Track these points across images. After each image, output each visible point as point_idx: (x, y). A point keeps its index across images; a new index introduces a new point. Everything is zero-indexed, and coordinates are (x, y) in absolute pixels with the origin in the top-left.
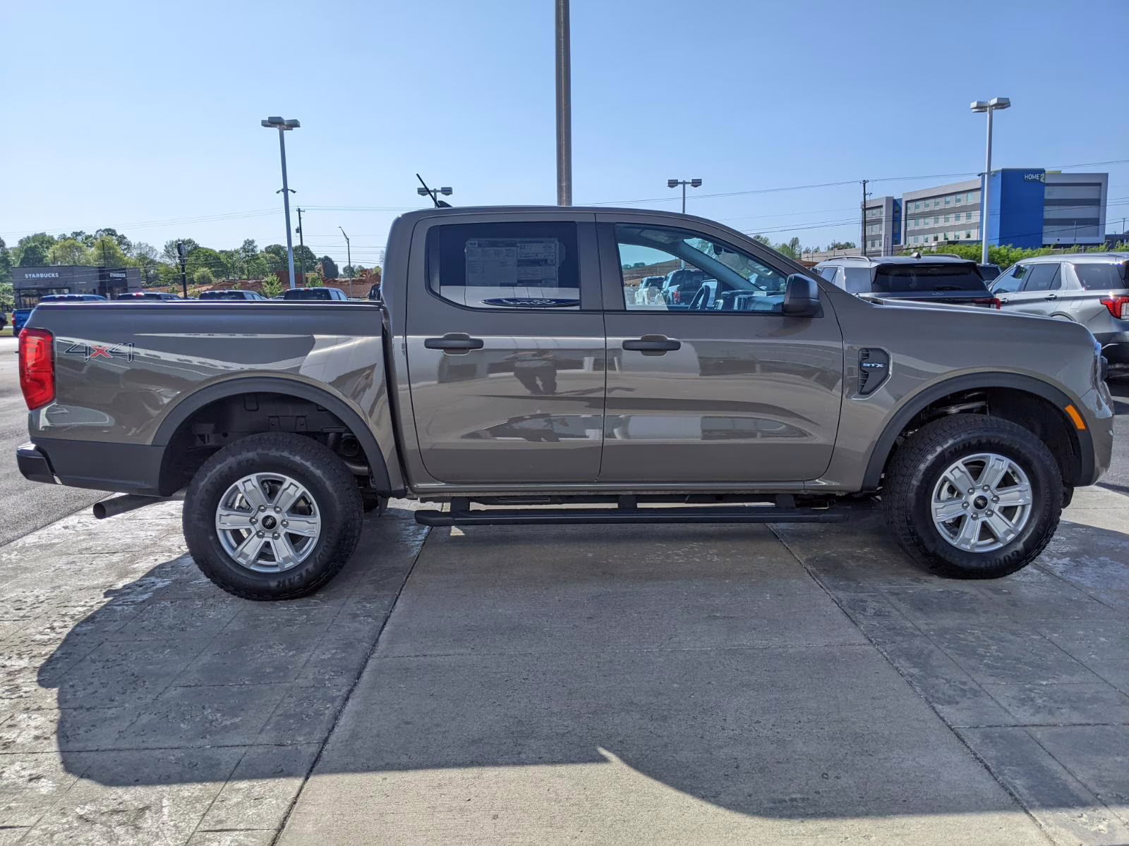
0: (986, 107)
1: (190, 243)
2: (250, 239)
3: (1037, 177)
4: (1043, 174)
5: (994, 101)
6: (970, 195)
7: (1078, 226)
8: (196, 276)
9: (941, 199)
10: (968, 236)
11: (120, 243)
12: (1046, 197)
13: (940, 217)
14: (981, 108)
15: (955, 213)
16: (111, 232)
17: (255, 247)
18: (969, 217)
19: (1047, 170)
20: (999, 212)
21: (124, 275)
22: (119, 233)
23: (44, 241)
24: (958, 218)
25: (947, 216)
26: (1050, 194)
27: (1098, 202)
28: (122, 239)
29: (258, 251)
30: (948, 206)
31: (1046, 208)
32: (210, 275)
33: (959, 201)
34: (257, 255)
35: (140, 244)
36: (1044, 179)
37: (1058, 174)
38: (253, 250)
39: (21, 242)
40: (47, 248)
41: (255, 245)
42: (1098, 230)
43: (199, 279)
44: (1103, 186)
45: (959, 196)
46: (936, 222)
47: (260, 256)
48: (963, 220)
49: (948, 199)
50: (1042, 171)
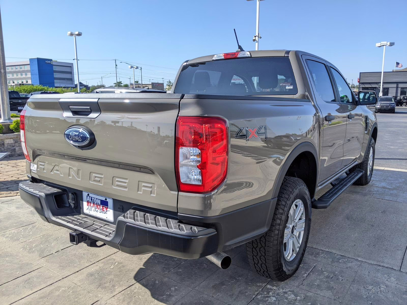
0: (73, 34)
3: (50, 62)
4: (52, 61)
5: (77, 33)
6: (26, 66)
7: (67, 81)
9: (14, 67)
10: (27, 82)
12: (54, 69)
13: (14, 74)
14: (72, 34)
15: (20, 73)
18: (26, 75)
19: (53, 60)
20: (38, 74)
24: (22, 75)
25: (17, 74)
26: (55, 68)
27: (71, 73)
30: (17, 70)
31: (54, 74)
33: (21, 68)
36: (52, 63)
37: (56, 62)
42: (72, 82)
44: (72, 67)
45: (21, 67)
46: (13, 76)
48: (24, 76)
49: (17, 67)
50: (51, 60)
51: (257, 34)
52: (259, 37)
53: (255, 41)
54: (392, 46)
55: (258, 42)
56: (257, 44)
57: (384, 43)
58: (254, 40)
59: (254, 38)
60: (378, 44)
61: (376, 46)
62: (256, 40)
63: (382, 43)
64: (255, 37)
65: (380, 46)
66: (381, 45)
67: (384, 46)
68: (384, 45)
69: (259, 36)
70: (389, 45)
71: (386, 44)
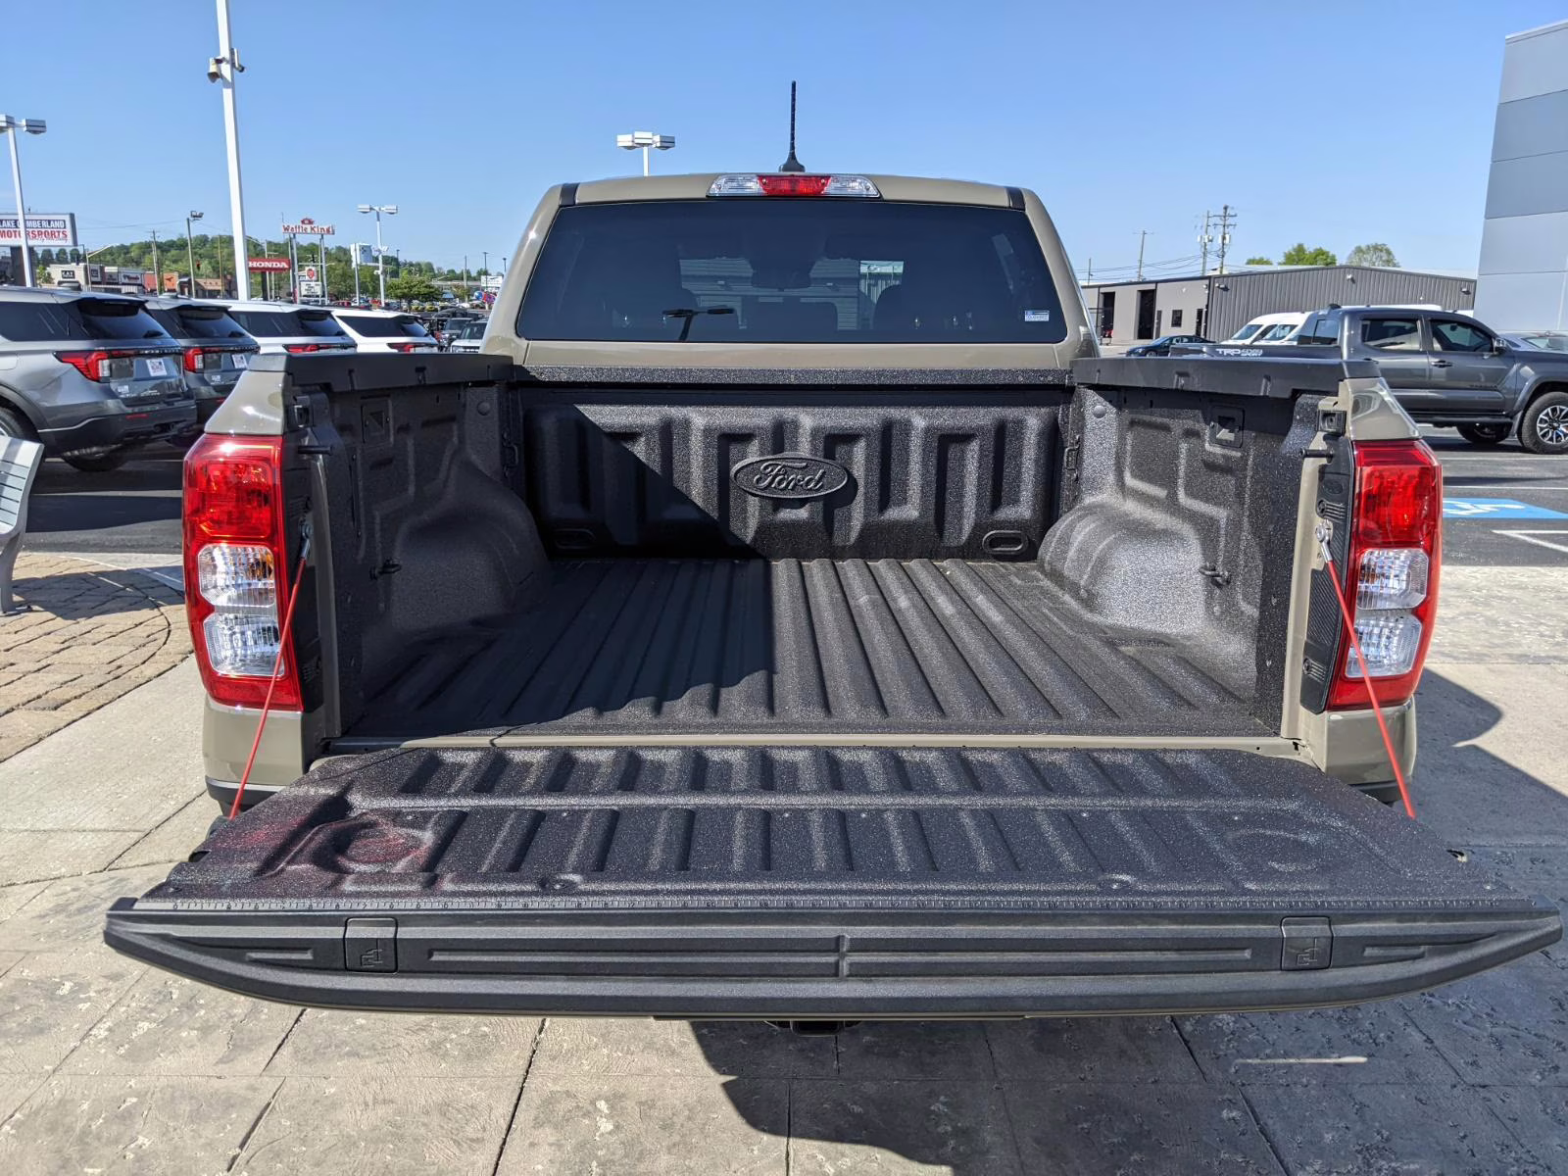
51: (225, 53)
52: (233, 65)
53: (219, 80)
54: (668, 147)
55: (231, 85)
56: (227, 93)
57: (643, 136)
58: (214, 76)
59: (213, 69)
60: (625, 140)
61: (620, 144)
62: (222, 77)
63: (638, 134)
64: (219, 62)
65: (630, 144)
66: (637, 141)
67: (645, 149)
68: (643, 145)
69: (232, 59)
70: (659, 145)
71: (650, 142)
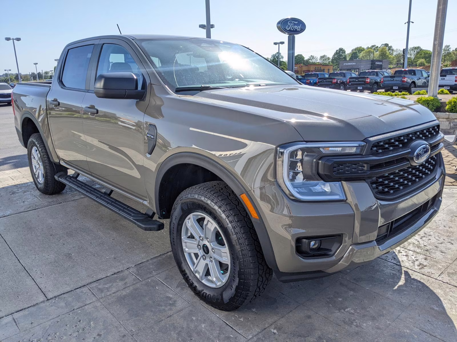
1: (419, 48)
2: (448, 45)
8: (418, 63)
11: (389, 49)
16: (387, 45)
17: (450, 48)
21: (381, 63)
22: (389, 45)
23: (360, 50)
28: (390, 48)
29: (451, 50)
32: (425, 62)
34: (450, 52)
35: (397, 49)
38: (448, 50)
39: (353, 50)
40: (361, 52)
41: (450, 47)
43: (419, 64)
47: (451, 53)
